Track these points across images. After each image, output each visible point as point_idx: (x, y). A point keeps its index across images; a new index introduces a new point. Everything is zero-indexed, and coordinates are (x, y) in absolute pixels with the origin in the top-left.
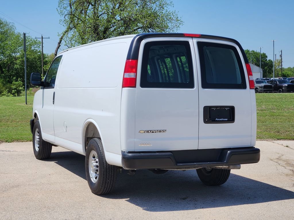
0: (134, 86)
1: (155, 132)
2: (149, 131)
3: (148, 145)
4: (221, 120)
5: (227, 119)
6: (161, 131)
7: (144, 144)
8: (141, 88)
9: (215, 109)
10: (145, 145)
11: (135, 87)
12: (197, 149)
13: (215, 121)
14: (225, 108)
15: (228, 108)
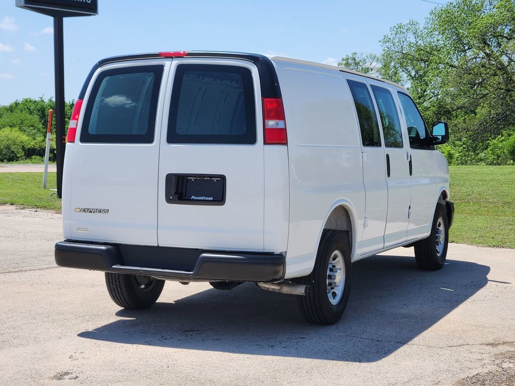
0: (73, 140)
1: (94, 212)
2: (86, 210)
3: (85, 232)
4: (200, 198)
5: (212, 198)
6: (101, 211)
7: (81, 229)
8: (80, 143)
9: (194, 179)
11: (74, 142)
12: (157, 245)
13: (190, 200)
14: (213, 179)
15: (217, 179)
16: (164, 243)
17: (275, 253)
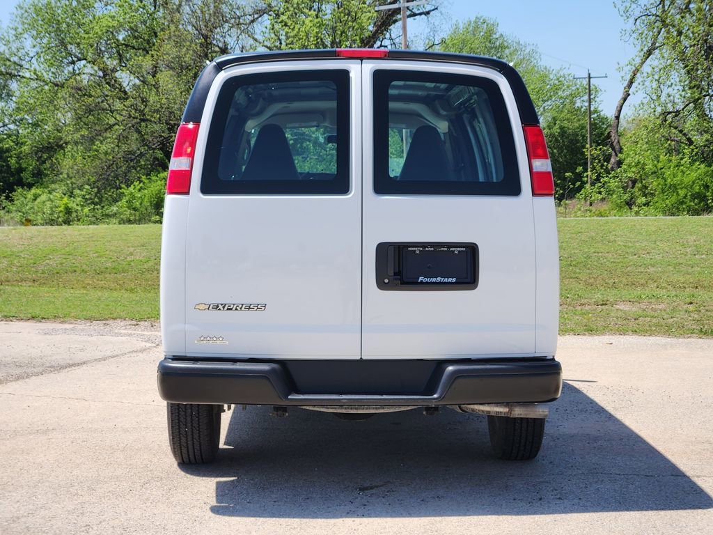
0: (187, 191)
1: (236, 309)
2: (221, 307)
3: (218, 342)
4: (434, 280)
5: (454, 280)
6: (251, 307)
7: (208, 339)
8: (201, 195)
9: (420, 251)
10: (211, 342)
11: (187, 193)
12: (359, 358)
13: (417, 283)
14: (451, 249)
15: (459, 249)
16: (370, 354)
17: (548, 358)
